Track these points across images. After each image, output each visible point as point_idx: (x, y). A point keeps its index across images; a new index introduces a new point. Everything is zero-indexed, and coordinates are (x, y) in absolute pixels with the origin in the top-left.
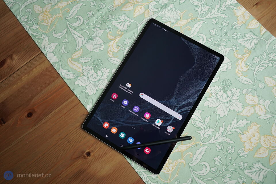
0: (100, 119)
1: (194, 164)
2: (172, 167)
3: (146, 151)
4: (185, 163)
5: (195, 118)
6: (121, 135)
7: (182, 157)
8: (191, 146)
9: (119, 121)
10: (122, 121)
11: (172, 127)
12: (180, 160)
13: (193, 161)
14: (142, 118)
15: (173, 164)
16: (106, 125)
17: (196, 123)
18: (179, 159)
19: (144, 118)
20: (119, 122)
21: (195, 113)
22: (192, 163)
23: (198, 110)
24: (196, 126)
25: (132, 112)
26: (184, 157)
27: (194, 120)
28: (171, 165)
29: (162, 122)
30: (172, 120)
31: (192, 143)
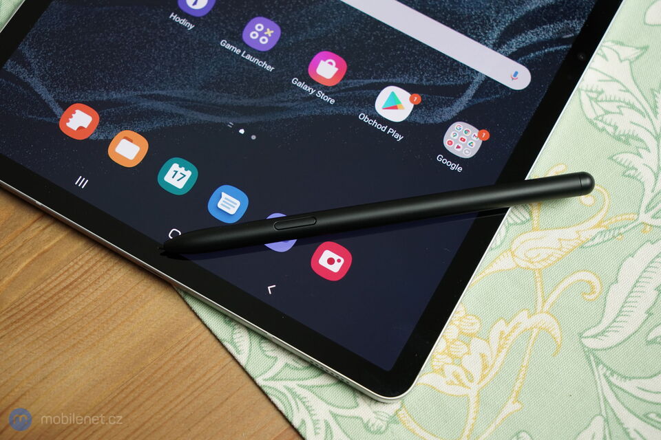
0: (41, 90)
1: (612, 339)
2: (483, 356)
3: (323, 261)
4: (556, 332)
5: (601, 86)
6: (171, 173)
7: (540, 300)
8: (586, 235)
9: (158, 98)
10: (177, 99)
11: (473, 131)
12: (530, 316)
13: (606, 322)
14: (295, 81)
15: (487, 340)
16: (79, 121)
17: (607, 112)
18: (525, 312)
19: (311, 82)
20: (160, 106)
21: (596, 61)
22: (603, 333)
23: (616, 47)
24: (610, 130)
25: (238, 51)
26: (553, 297)
27: (597, 96)
28: (478, 344)
29: (411, 100)
30: (471, 92)
31: (594, 221)
